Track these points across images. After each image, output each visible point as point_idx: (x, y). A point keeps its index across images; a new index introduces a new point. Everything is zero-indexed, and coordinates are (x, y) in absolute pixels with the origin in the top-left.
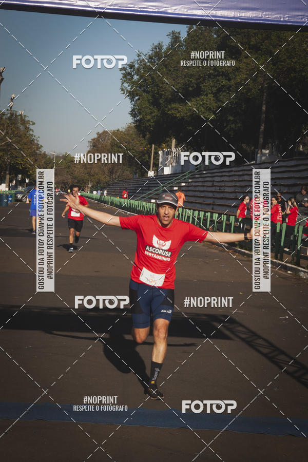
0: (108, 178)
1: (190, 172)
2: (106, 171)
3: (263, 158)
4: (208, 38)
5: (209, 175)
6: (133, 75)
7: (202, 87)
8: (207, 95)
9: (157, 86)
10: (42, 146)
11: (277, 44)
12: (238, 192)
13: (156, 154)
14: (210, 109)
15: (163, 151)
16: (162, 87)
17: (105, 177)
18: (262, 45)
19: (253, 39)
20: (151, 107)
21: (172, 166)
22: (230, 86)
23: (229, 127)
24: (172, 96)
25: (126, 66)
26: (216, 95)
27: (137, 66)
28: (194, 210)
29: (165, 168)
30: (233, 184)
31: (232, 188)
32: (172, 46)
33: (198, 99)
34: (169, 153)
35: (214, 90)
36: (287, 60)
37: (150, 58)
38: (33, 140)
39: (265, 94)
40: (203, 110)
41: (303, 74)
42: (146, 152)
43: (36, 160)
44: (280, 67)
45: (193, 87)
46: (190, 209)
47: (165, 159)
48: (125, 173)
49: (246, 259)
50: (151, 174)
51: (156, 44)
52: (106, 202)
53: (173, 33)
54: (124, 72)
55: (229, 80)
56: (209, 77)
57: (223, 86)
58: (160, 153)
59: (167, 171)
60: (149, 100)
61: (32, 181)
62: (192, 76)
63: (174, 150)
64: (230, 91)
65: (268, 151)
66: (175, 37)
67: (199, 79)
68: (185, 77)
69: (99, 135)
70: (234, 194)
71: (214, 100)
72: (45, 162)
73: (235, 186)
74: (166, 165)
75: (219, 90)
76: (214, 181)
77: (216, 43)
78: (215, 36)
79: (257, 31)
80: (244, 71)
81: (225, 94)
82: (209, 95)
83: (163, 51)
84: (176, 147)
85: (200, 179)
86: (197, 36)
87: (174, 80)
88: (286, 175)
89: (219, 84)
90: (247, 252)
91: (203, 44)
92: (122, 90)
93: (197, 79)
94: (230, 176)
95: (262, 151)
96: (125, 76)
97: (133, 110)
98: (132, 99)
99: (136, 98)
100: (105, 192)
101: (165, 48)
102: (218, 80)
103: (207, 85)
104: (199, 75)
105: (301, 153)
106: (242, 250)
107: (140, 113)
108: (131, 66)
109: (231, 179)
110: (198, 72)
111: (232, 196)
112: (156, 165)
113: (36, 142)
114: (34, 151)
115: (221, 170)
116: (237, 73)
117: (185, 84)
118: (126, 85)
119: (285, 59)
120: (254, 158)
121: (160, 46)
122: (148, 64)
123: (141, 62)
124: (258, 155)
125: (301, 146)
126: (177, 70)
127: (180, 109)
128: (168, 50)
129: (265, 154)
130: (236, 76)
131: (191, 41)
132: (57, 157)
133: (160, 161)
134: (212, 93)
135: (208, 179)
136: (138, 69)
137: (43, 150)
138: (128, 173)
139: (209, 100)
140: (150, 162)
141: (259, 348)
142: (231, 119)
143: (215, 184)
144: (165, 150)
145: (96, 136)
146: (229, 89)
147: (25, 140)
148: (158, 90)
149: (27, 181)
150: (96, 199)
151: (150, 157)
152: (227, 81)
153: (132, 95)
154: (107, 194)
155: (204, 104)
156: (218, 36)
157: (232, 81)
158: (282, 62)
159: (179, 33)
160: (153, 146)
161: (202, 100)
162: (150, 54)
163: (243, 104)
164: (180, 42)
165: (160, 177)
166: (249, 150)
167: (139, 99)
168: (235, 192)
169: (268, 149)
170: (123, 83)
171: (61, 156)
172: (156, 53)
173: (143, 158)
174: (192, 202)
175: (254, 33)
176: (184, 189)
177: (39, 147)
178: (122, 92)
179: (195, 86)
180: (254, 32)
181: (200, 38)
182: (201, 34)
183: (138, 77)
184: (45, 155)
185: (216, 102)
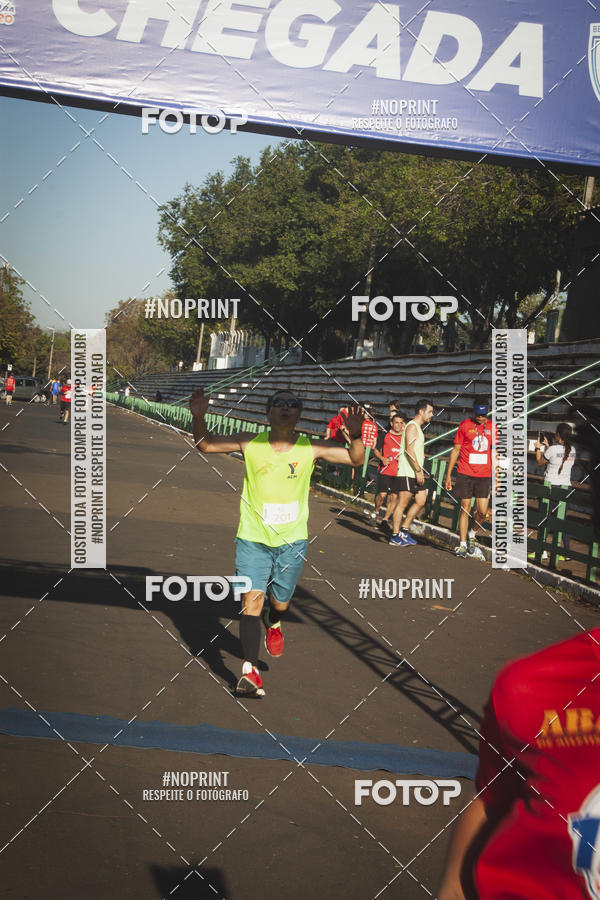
0: (133, 371)
1: (256, 368)
2: (131, 360)
3: (364, 354)
4: (291, 170)
5: (284, 373)
6: (177, 219)
7: (281, 243)
8: (286, 254)
9: (212, 236)
10: (34, 317)
11: (392, 185)
12: (326, 401)
13: (207, 337)
14: (290, 275)
15: (217, 334)
16: (219, 239)
17: (128, 369)
18: (370, 186)
19: (357, 176)
20: (202, 268)
21: (230, 357)
22: (321, 244)
23: (316, 304)
24: (235, 252)
25: (167, 204)
26: (299, 254)
27: (183, 204)
28: (259, 424)
29: (219, 360)
30: (318, 388)
31: (316, 395)
32: (238, 179)
33: (273, 259)
34: (225, 338)
35: (297, 247)
36: (406, 209)
37: (204, 194)
38: (21, 307)
39: (372, 259)
40: (280, 276)
41: (429, 232)
42: (190, 333)
43: (25, 337)
44: (396, 219)
45: (266, 240)
46: (252, 423)
47: (220, 347)
48: (158, 365)
49: (332, 501)
50: (197, 367)
51: (213, 174)
52: (128, 407)
53: (240, 159)
54: (163, 212)
55: (320, 234)
56: (291, 228)
57: (311, 242)
58: (213, 336)
59: (222, 364)
60: (199, 257)
61: (17, 369)
62: (264, 224)
63: (233, 333)
64: (320, 249)
65: (371, 344)
66: (243, 167)
67: (275, 229)
68: (255, 225)
69: (123, 305)
70: (320, 404)
71: (296, 263)
72: (38, 342)
73: (322, 392)
74: (220, 356)
75: (305, 248)
76: (290, 383)
77: (303, 177)
78: (302, 168)
79: (363, 164)
80: (342, 221)
81: (312, 254)
82: (289, 255)
83: (223, 185)
84: (237, 329)
85: (271, 379)
86: (275, 166)
87: (238, 229)
88: (397, 380)
89: (305, 239)
90: (334, 490)
91: (283, 178)
92: (160, 239)
93: (272, 230)
94: (314, 376)
95: (363, 343)
96: (165, 218)
97: (175, 270)
98: (174, 253)
99: (181, 252)
100: (127, 391)
101: (226, 181)
102: (304, 234)
103: (288, 239)
104: (276, 224)
105: (421, 349)
106: (328, 488)
107: (185, 276)
108: (175, 205)
109: (317, 380)
110: (274, 219)
111: (316, 406)
112: (206, 354)
113: (25, 310)
114: (22, 324)
115: (302, 367)
116: (331, 224)
117: (254, 236)
118: (166, 232)
119: (402, 209)
120: (352, 352)
121: (218, 178)
122: (201, 203)
123: (190, 199)
124: (359, 348)
125: (421, 338)
126: (243, 214)
127: (244, 273)
128: (231, 183)
129: (366, 349)
130: (330, 228)
131: (266, 172)
132: (57, 335)
133: (212, 348)
134: (294, 251)
135: (281, 379)
136: (185, 210)
137: (36, 323)
138: (163, 364)
139: (289, 261)
140: (196, 348)
141: (344, 638)
142: (321, 292)
143: (293, 387)
144: (221, 332)
145: (117, 306)
146: (319, 246)
147: (8, 307)
148: (213, 243)
149: (10, 368)
150: (113, 401)
151: (197, 343)
152: (316, 235)
153: (174, 247)
154: (131, 394)
155: (281, 267)
156: (306, 168)
157: (324, 235)
158: (398, 212)
159: (248, 160)
160: (203, 325)
161: (279, 261)
162: (204, 187)
163: (339, 271)
164: (249, 173)
165: (211, 374)
166: (344, 340)
167: (184, 254)
168: (322, 401)
169: (373, 339)
170: (161, 229)
171: (63, 333)
172: (212, 186)
173: (188, 342)
174: (256, 413)
175: (359, 168)
176: (246, 391)
177: (30, 318)
178: (160, 242)
179: (269, 239)
180: (359, 165)
181: (278, 170)
182: (282, 163)
183: (184, 221)
184: (38, 331)
185: (298, 266)
